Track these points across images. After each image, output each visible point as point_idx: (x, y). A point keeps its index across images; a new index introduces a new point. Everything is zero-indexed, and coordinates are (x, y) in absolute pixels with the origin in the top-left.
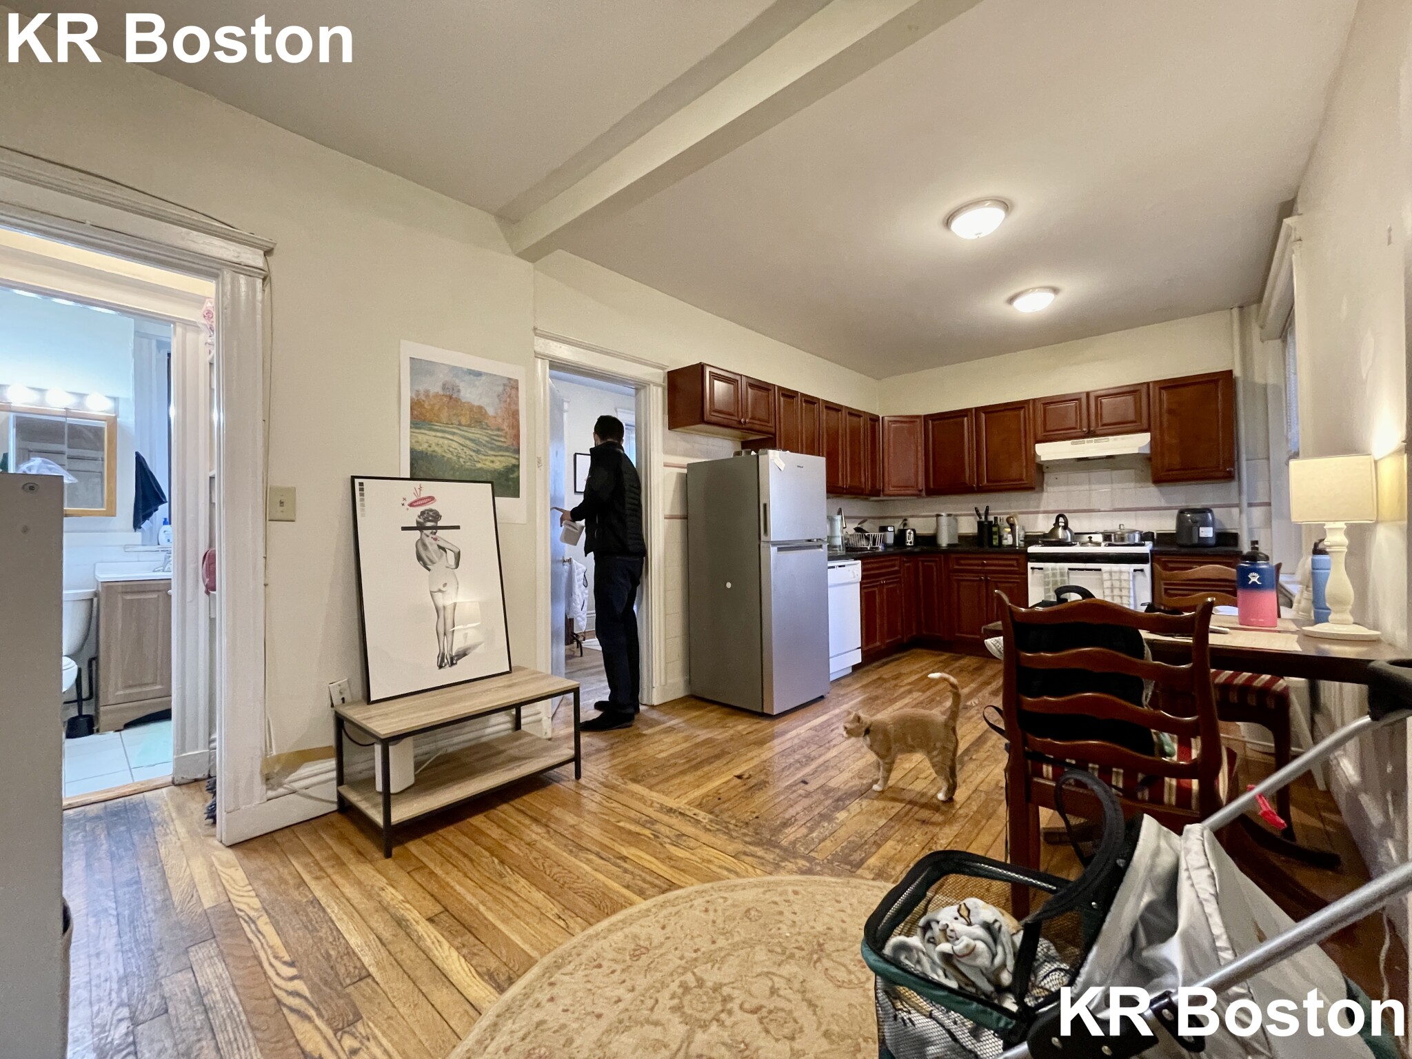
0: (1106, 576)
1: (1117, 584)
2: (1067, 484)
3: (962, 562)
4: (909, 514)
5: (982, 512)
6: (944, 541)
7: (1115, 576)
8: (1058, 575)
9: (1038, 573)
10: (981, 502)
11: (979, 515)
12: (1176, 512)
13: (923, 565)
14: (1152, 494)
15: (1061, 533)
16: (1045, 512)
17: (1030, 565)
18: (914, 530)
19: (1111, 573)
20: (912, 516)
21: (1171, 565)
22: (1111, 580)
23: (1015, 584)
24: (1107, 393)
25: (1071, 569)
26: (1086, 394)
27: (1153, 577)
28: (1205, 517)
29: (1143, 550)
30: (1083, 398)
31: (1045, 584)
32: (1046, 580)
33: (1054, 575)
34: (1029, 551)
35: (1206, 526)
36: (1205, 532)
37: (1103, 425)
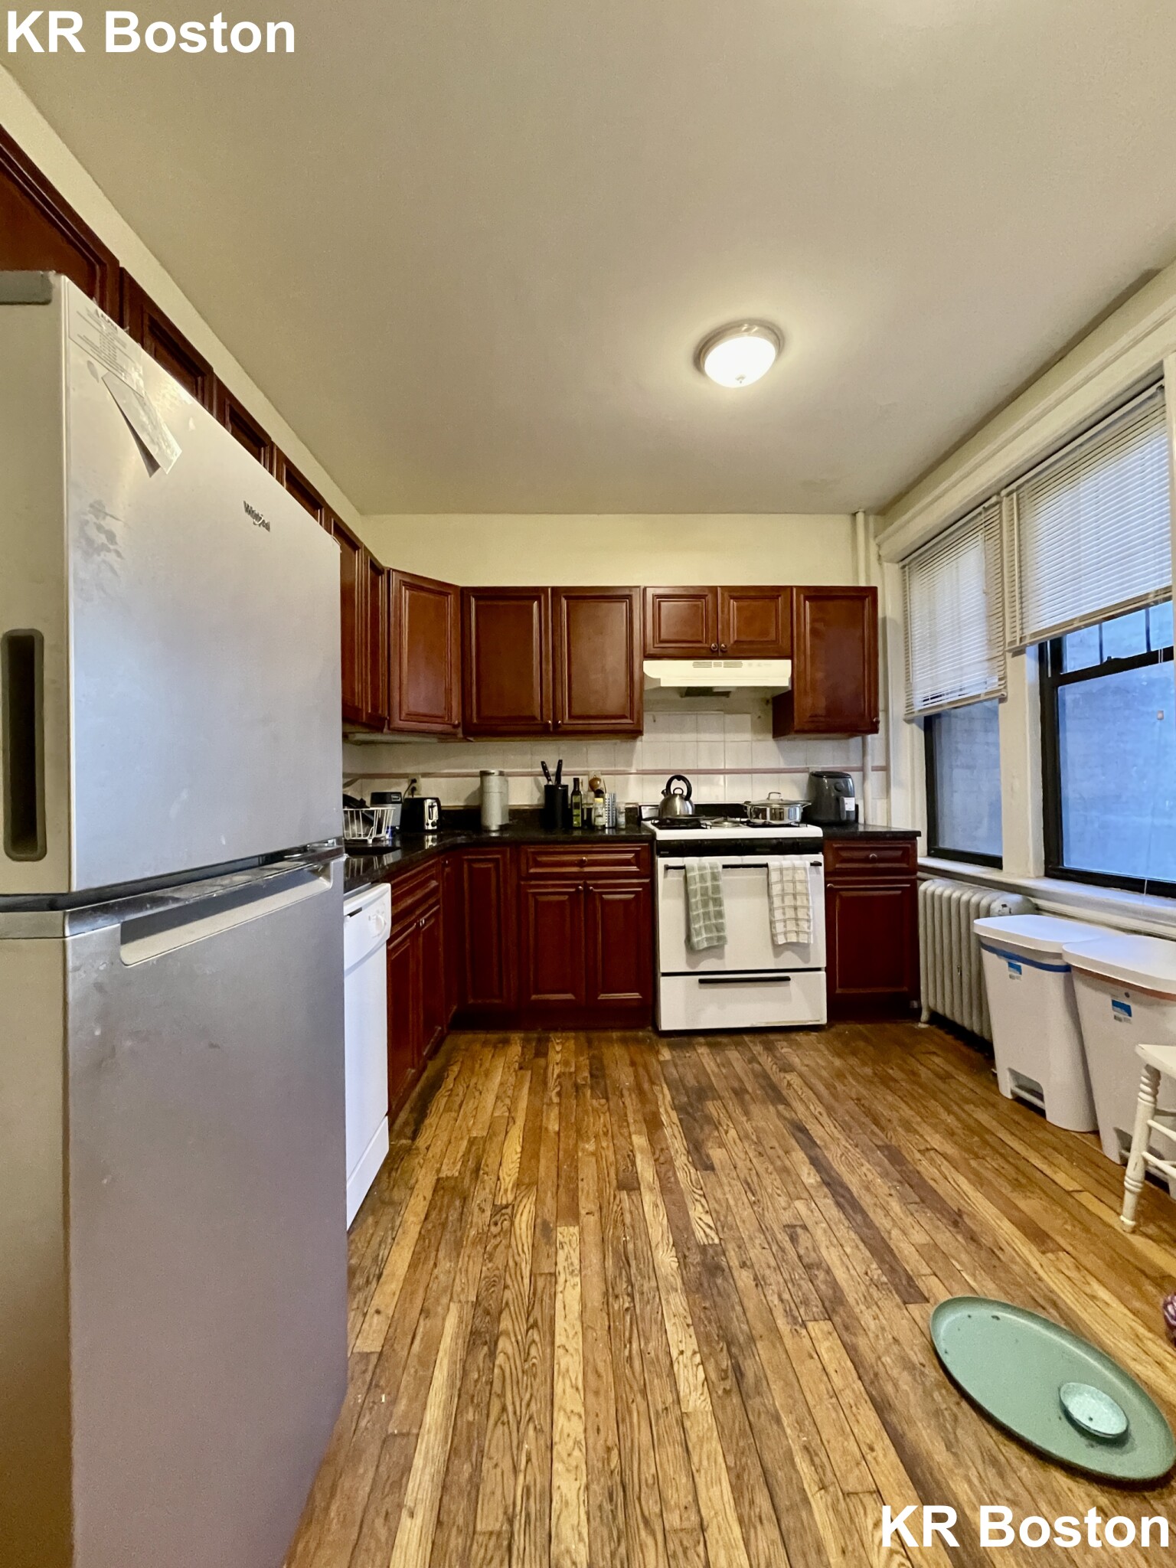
0: (774, 876)
1: (789, 888)
2: (697, 730)
3: (545, 859)
4: (422, 769)
5: (552, 770)
6: (495, 819)
8: (709, 878)
9: (676, 877)
10: (549, 753)
11: (547, 775)
12: (805, 777)
13: (471, 869)
14: (767, 751)
15: (680, 808)
17: (662, 862)
18: (437, 800)
19: (781, 870)
20: (425, 775)
21: (845, 854)
22: (781, 881)
23: (632, 896)
24: (740, 594)
25: (725, 867)
26: (713, 590)
27: (826, 874)
28: (846, 784)
29: (815, 832)
30: (710, 597)
31: (691, 895)
32: (692, 887)
33: (702, 878)
34: (659, 838)
35: (848, 795)
36: (849, 804)
37: (736, 642)
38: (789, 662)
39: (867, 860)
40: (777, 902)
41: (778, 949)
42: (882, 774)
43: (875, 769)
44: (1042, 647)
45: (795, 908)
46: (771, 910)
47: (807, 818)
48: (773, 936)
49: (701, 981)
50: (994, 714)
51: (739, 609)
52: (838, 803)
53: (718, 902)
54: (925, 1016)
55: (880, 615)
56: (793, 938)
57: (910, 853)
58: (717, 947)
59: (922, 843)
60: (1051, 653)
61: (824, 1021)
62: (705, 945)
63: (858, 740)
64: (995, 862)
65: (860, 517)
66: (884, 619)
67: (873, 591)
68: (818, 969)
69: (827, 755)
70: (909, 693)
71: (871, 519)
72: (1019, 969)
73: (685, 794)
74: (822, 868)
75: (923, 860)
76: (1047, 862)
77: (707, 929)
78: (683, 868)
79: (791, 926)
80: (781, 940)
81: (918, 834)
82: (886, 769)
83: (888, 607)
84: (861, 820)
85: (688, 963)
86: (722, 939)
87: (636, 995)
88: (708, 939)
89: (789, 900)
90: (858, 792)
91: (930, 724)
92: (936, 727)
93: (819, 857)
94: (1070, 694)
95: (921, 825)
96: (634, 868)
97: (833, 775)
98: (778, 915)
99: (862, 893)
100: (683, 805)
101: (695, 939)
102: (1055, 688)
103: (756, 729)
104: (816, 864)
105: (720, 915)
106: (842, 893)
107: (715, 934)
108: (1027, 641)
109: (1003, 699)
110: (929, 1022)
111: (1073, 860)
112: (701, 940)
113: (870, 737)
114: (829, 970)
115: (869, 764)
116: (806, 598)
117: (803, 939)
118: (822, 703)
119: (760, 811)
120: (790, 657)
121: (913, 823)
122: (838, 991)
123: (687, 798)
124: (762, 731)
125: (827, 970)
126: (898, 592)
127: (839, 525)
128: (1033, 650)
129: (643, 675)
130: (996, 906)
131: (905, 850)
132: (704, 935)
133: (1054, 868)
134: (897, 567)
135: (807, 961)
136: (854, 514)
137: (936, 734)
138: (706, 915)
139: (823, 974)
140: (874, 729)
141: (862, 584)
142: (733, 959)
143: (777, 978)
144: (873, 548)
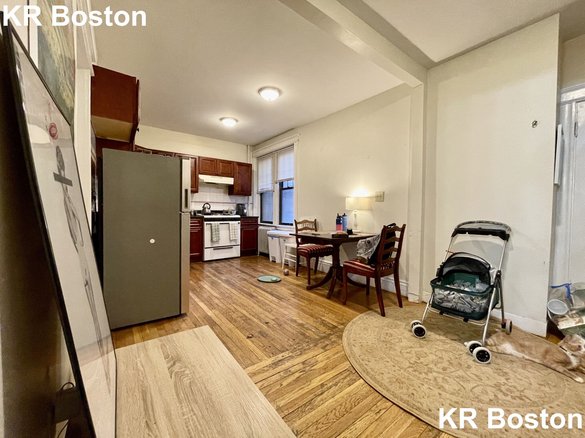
0: (230, 226)
1: (233, 228)
7: (233, 226)
8: (217, 226)
9: (209, 226)
12: (235, 205)
14: (227, 198)
15: (207, 211)
16: (195, 202)
17: (205, 223)
19: (232, 224)
21: (245, 221)
22: (232, 227)
23: (197, 231)
24: (223, 161)
25: (220, 224)
26: (216, 160)
27: (241, 225)
28: (245, 206)
29: (239, 216)
30: (215, 161)
31: (212, 230)
32: (213, 228)
33: (215, 226)
34: (205, 217)
35: (245, 209)
36: (245, 211)
37: (221, 172)
38: (233, 178)
39: (249, 222)
40: (231, 231)
41: (231, 241)
42: (252, 205)
43: (250, 204)
44: (280, 183)
45: (235, 232)
46: (230, 233)
47: (237, 214)
48: (230, 238)
49: (214, 249)
50: (272, 194)
51: (222, 165)
52: (243, 211)
53: (218, 231)
54: (259, 254)
55: (252, 169)
56: (234, 238)
57: (257, 221)
58: (217, 241)
59: (259, 219)
60: (281, 184)
61: (239, 255)
62: (215, 241)
63: (247, 197)
64: (272, 223)
65: (249, 147)
66: (253, 170)
67: (251, 165)
68: (239, 245)
69: (240, 200)
70: (258, 188)
71: (251, 147)
72: (273, 238)
73: (209, 208)
74: (240, 224)
75: (259, 223)
76: (280, 222)
77: (216, 237)
78: (211, 224)
79: (234, 236)
80: (231, 239)
81: (258, 217)
82: (253, 204)
83: (254, 168)
84: (247, 215)
85: (211, 245)
86: (219, 239)
87: (198, 254)
88: (216, 239)
89: (233, 231)
90: (247, 209)
91: (261, 194)
92: (263, 195)
93: (239, 222)
94: (284, 191)
95: (259, 215)
96: (198, 224)
97: (242, 205)
98: (231, 234)
99: (248, 229)
100: (208, 210)
101: (213, 239)
102: (281, 191)
103: (224, 193)
104: (239, 223)
105: (219, 234)
106: (244, 229)
107: (218, 238)
108: (278, 181)
109: (274, 191)
110: (260, 255)
111: (284, 221)
112: (214, 239)
113: (249, 197)
114: (241, 245)
115: (249, 203)
116: (237, 165)
117: (236, 238)
118: (240, 189)
119: (227, 212)
120: (233, 177)
121: (258, 215)
122: (242, 250)
123: (209, 209)
124: (226, 193)
125: (240, 245)
126: (256, 165)
127: (245, 147)
128: (278, 183)
129: (198, 178)
130: (271, 229)
131: (256, 220)
132: (215, 239)
133: (281, 223)
134: (256, 159)
135: (236, 243)
136: (248, 146)
137: (263, 197)
138: (216, 234)
139: (240, 246)
140: (251, 195)
141: (249, 163)
142: (221, 244)
143: (230, 247)
144: (251, 154)
